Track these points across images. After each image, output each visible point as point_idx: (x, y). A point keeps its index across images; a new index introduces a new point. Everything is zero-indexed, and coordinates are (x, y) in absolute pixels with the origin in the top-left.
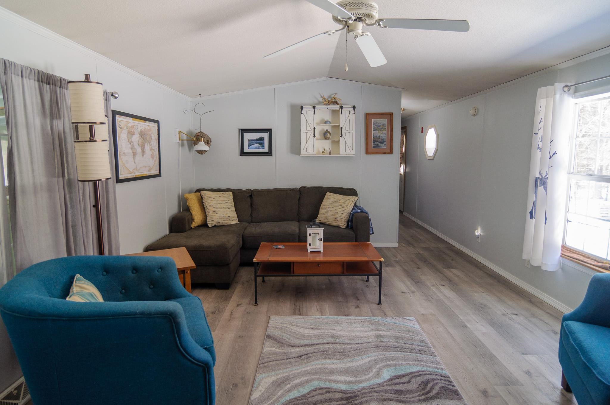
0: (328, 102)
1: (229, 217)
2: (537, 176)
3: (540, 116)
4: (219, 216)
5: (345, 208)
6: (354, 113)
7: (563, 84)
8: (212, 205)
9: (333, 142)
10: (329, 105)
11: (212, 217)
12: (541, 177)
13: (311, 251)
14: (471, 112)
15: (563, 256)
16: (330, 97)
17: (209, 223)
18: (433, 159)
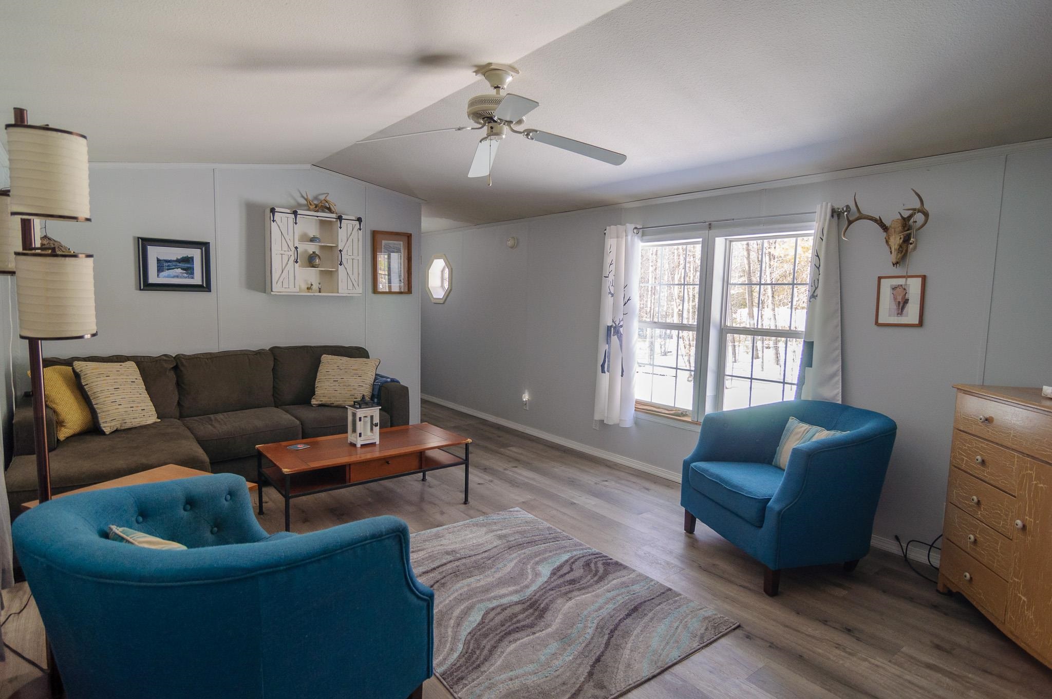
0: (314, 206)
1: (142, 410)
2: (610, 325)
3: (610, 258)
4: (126, 410)
5: (364, 378)
6: (360, 229)
7: (633, 226)
8: (108, 388)
9: (322, 273)
10: (317, 211)
11: (110, 412)
12: (614, 325)
13: (361, 445)
14: (510, 243)
15: (637, 409)
16: (316, 198)
17: (105, 425)
18: (443, 303)
